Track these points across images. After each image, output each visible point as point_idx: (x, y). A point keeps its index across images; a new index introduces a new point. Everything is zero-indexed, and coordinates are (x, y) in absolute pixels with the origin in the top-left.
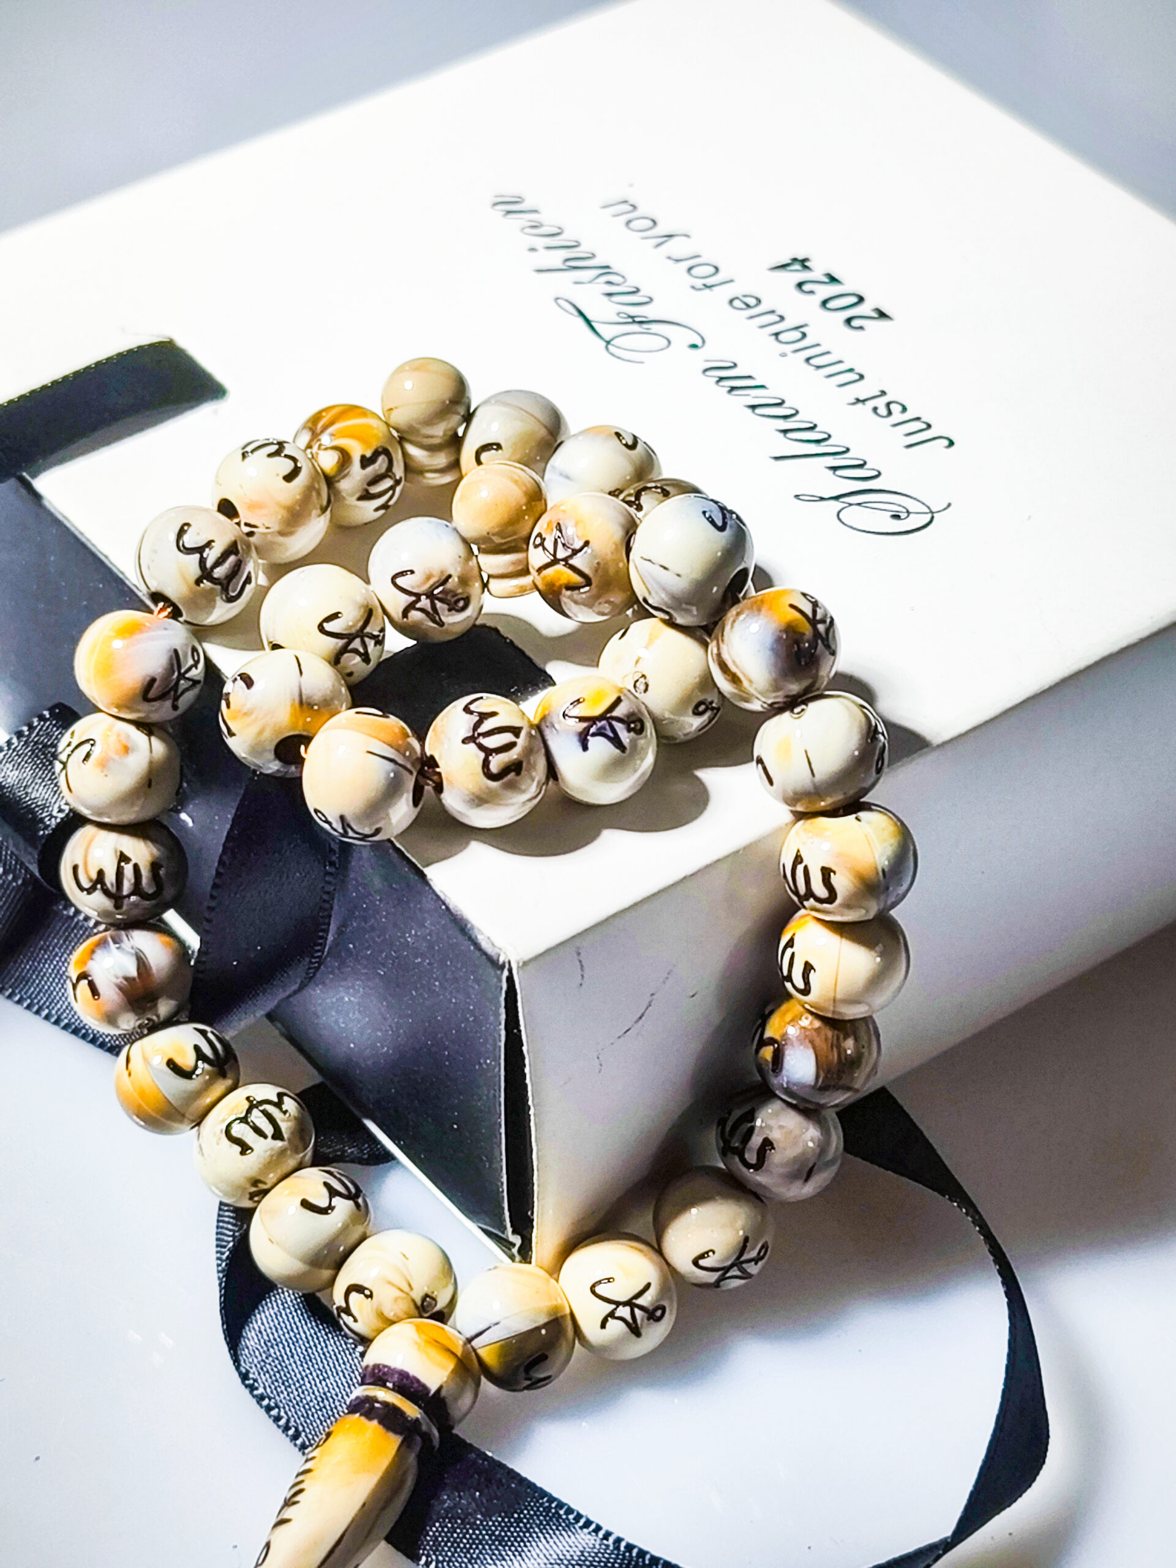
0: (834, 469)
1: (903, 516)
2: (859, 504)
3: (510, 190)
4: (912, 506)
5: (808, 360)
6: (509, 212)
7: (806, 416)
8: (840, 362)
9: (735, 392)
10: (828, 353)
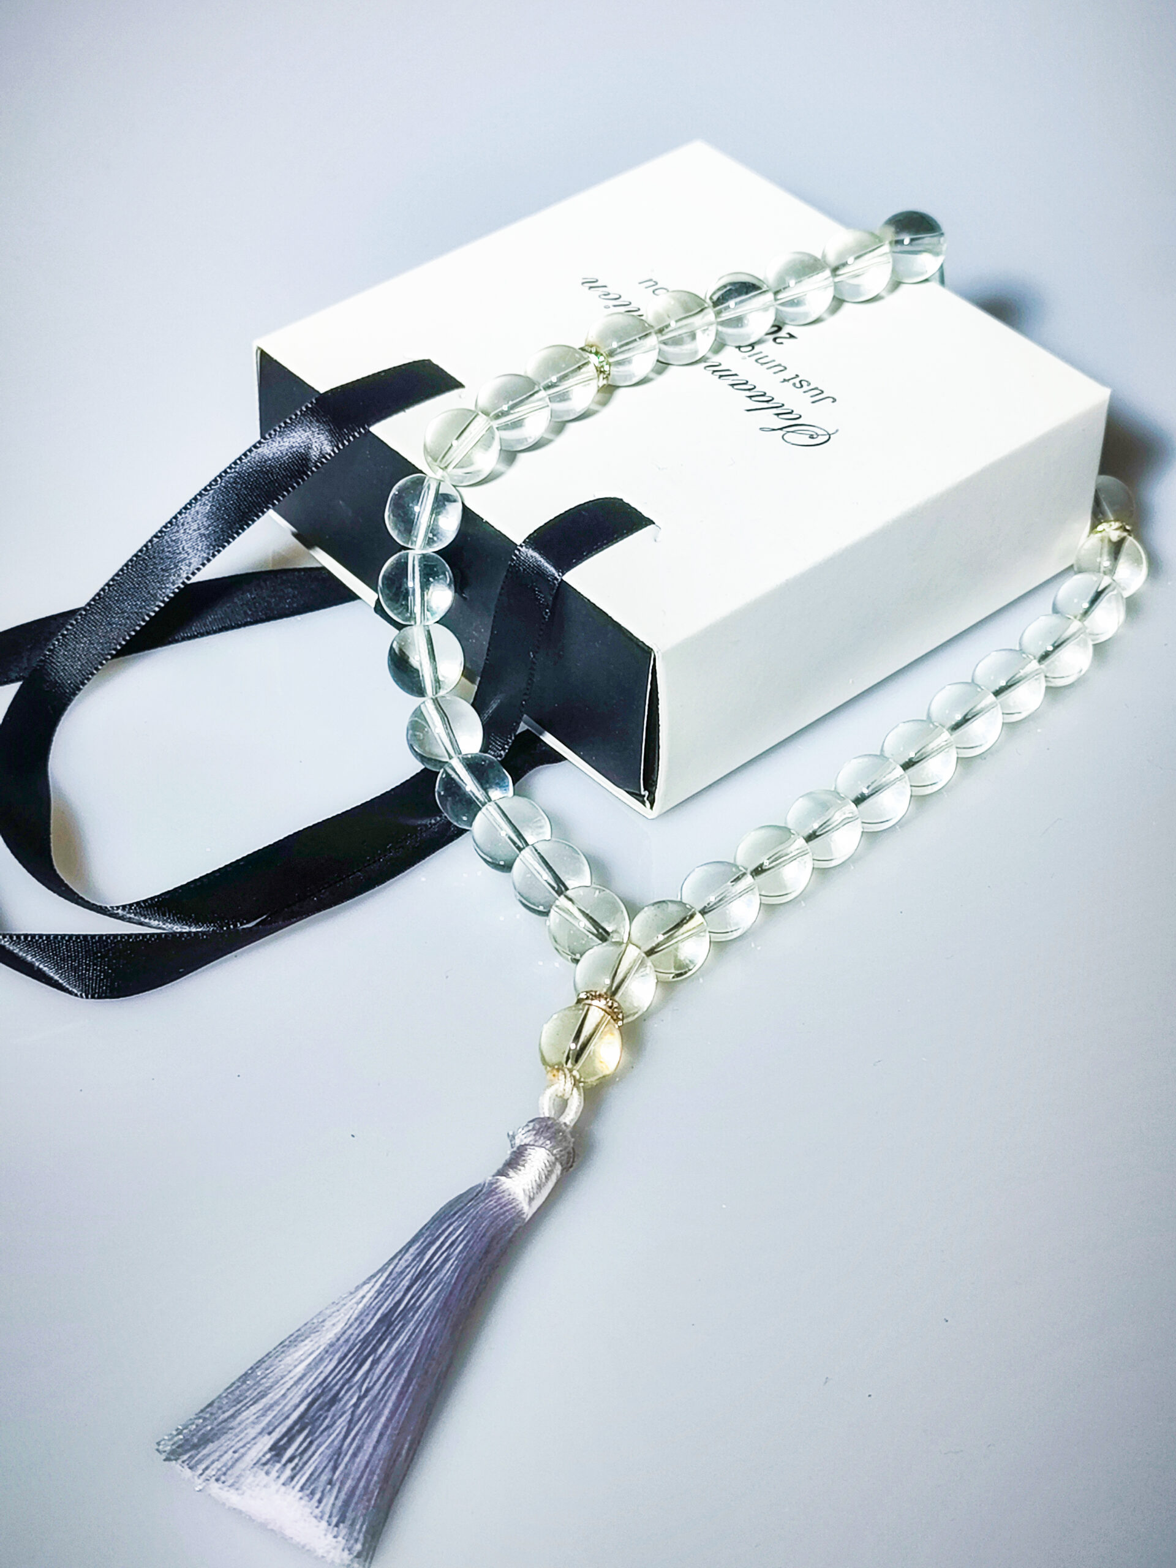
0: (778, 415)
1: (815, 436)
2: (792, 432)
3: (591, 276)
4: (820, 432)
5: (756, 361)
6: (591, 287)
7: (760, 389)
8: (774, 361)
9: (722, 378)
10: (767, 356)
